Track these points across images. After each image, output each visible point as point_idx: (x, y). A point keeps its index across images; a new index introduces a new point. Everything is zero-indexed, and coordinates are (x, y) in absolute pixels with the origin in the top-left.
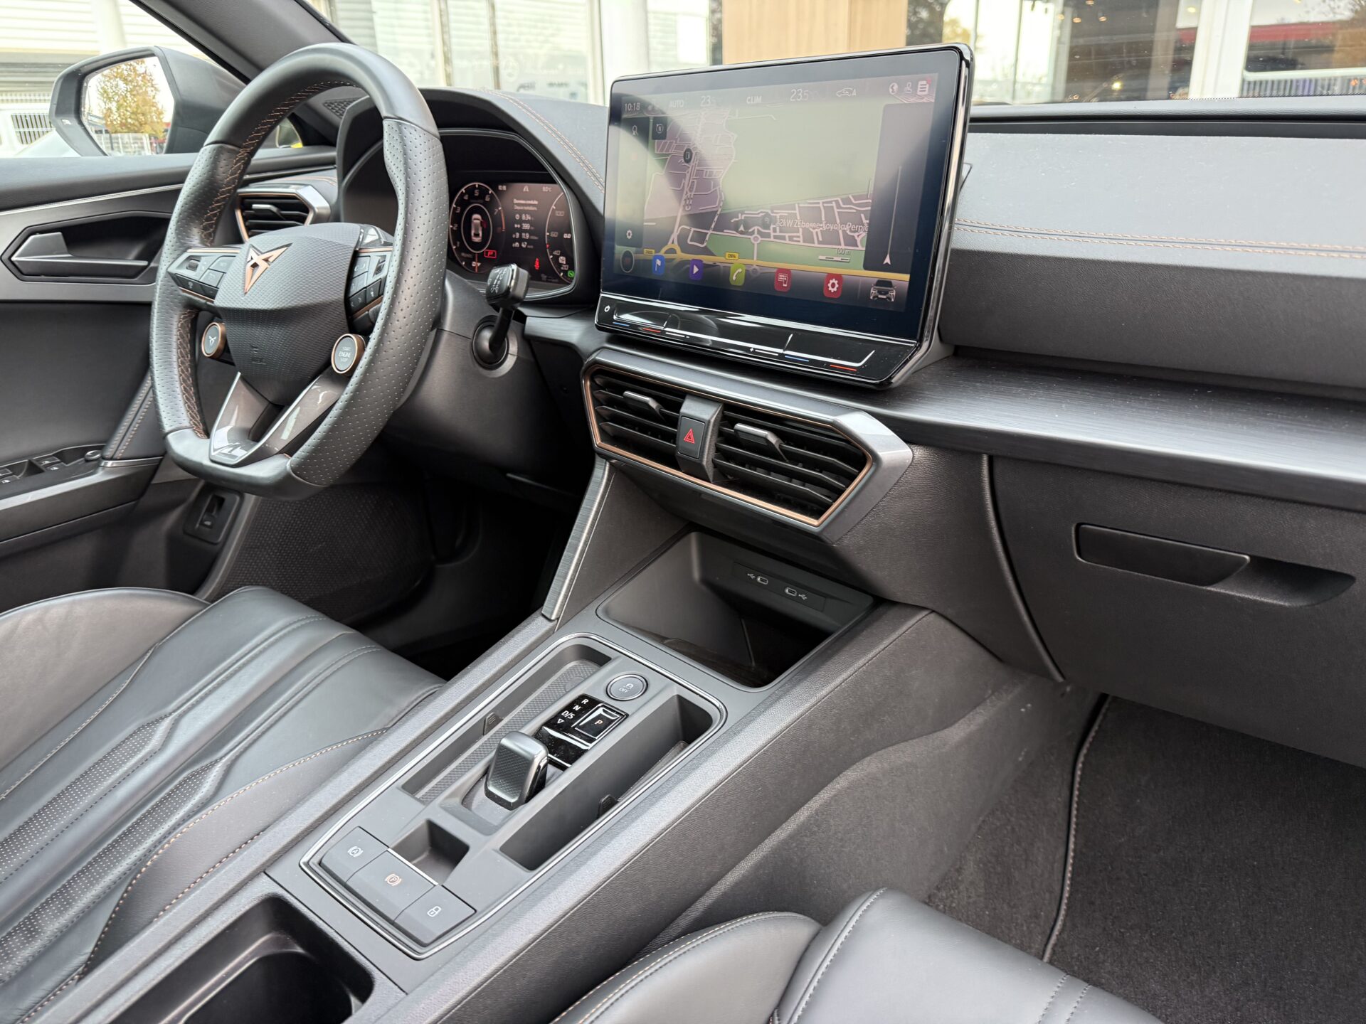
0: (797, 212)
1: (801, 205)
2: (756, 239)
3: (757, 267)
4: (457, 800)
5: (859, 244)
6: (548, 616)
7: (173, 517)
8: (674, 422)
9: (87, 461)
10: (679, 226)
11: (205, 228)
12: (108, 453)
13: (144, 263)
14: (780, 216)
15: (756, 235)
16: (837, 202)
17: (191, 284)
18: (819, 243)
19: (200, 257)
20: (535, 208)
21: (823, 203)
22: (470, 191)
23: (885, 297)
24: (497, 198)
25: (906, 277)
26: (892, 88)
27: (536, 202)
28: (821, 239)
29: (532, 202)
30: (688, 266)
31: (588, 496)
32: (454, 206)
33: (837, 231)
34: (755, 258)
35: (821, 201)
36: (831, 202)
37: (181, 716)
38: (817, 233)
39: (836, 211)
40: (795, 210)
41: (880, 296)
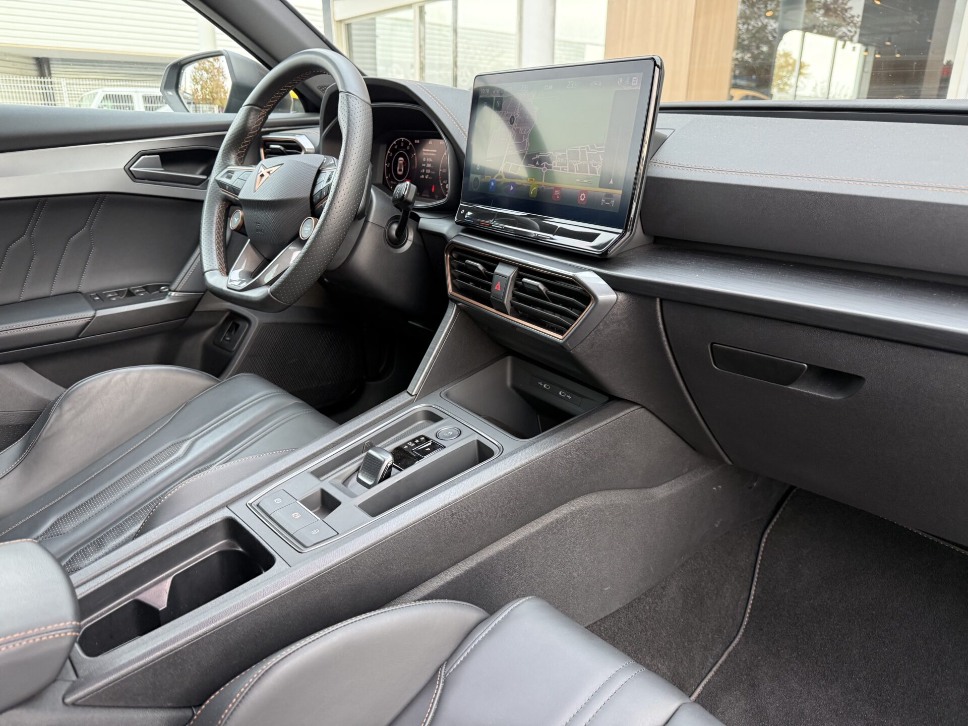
0: (567, 153)
1: (569, 150)
2: (544, 169)
3: (544, 187)
4: (340, 481)
5: (597, 172)
6: (410, 393)
7: (209, 332)
8: (490, 278)
9: (160, 292)
10: (505, 162)
11: (239, 155)
12: (173, 288)
13: (204, 177)
14: (558, 156)
15: (545, 167)
16: (587, 147)
17: (227, 187)
18: (577, 172)
19: (234, 171)
20: (434, 155)
21: (581, 148)
22: (399, 143)
23: (609, 204)
24: (414, 149)
25: (620, 192)
26: (619, 81)
27: (435, 151)
28: (578, 169)
29: (433, 151)
30: (508, 186)
31: (442, 324)
32: (389, 152)
33: (587, 165)
34: (543, 181)
35: (579, 147)
36: (584, 148)
37: (197, 440)
38: (576, 166)
39: (587, 153)
40: (565, 152)
41: (606, 203)
